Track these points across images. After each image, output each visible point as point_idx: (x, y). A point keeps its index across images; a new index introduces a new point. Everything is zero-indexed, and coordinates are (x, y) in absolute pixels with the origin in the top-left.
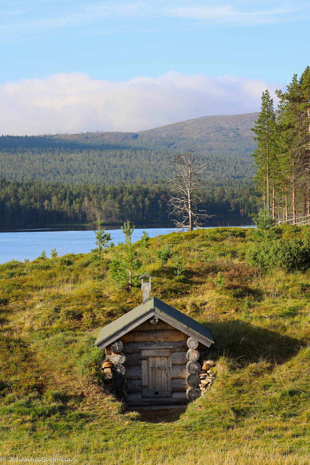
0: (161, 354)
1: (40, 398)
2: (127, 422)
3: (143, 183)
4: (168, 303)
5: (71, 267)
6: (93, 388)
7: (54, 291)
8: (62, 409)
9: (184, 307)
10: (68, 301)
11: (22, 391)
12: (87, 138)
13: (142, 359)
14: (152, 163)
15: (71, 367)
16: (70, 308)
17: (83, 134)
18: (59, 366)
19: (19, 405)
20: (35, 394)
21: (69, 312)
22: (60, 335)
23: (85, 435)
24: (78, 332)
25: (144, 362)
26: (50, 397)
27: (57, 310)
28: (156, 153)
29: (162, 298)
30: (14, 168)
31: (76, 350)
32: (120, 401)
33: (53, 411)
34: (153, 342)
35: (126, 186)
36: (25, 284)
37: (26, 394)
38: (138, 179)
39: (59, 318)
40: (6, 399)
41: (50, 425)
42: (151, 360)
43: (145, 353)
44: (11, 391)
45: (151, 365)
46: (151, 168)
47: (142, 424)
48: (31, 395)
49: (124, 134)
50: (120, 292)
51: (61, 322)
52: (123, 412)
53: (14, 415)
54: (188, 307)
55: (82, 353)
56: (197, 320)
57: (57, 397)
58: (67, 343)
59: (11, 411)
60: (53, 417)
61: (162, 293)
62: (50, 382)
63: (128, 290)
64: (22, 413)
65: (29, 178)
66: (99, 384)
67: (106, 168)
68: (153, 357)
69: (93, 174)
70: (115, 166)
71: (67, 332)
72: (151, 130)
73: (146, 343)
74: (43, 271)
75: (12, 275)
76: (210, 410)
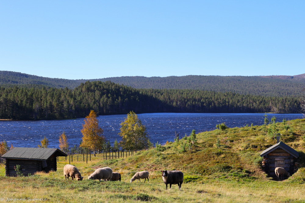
0: (281, 160)
1: (241, 172)
2: (268, 180)
3: (294, 97)
4: (286, 144)
5: (255, 130)
6: (259, 170)
7: (249, 138)
8: (248, 175)
9: (292, 145)
10: (253, 142)
11: (236, 169)
12: (272, 77)
13: (275, 161)
14: (299, 88)
15: (252, 162)
16: (253, 144)
17: (270, 76)
18: (248, 162)
19: (234, 173)
20: (240, 170)
21: (253, 145)
22: (249, 152)
23: (254, 183)
24: (255, 152)
25: (276, 162)
26: (244, 171)
27: (249, 145)
28: (301, 85)
29: (285, 142)
30: (242, 89)
31: (254, 157)
32: (267, 174)
33: (245, 176)
34: (279, 156)
35: (288, 98)
36: (239, 135)
37: (237, 170)
38: (293, 95)
39: (249, 147)
40: (231, 171)
41: (244, 180)
42: (278, 161)
43: (276, 159)
44: (232, 168)
45: (278, 163)
46: (298, 90)
47: (273, 181)
48: (238, 170)
49: (287, 76)
50: (270, 140)
51: (250, 148)
52: (267, 177)
53: (233, 176)
54: (293, 145)
55: (256, 158)
56: (295, 150)
57: (247, 172)
58: (251, 155)
59: (232, 175)
60: (245, 178)
61: (285, 140)
62: (245, 167)
63: (273, 139)
64: (235, 176)
65: (248, 93)
66: (261, 168)
67: (280, 90)
68: (279, 160)
69: (274, 92)
70: (283, 90)
71: (252, 152)
72: (299, 75)
73: (277, 156)
74: (246, 131)
75: (235, 132)
76: (295, 178)
